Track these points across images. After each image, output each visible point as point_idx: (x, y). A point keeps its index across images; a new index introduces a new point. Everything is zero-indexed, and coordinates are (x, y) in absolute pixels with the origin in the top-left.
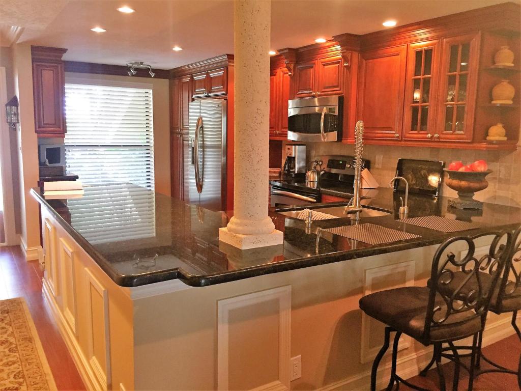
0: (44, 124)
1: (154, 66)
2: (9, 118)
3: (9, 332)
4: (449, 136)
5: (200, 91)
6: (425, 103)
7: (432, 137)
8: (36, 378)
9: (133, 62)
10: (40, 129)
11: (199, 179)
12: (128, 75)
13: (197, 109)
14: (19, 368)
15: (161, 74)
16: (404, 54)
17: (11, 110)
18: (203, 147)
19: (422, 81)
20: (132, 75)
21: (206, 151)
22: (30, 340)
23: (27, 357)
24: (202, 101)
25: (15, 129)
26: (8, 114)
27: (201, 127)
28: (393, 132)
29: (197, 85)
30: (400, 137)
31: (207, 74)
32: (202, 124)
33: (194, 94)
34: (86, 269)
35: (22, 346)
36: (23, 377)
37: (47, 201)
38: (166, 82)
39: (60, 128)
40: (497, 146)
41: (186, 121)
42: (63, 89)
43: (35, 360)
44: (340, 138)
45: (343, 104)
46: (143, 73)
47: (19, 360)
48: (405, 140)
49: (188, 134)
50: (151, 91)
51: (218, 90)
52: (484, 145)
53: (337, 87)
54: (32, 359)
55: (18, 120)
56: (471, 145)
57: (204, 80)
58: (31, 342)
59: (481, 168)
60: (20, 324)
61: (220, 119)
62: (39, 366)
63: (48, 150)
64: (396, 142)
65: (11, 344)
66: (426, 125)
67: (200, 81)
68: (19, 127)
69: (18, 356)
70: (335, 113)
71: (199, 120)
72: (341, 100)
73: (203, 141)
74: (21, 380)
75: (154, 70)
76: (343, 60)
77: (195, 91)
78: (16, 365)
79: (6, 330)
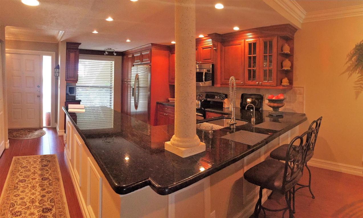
0: (69, 77)
1: (116, 50)
2: (56, 74)
3: (49, 173)
4: (266, 83)
5: (137, 62)
6: (254, 68)
7: (258, 84)
8: (59, 204)
9: (107, 48)
10: (67, 79)
11: (136, 102)
12: (104, 55)
13: (136, 70)
14: (52, 196)
15: (119, 54)
16: (243, 44)
17: (56, 70)
18: (138, 87)
19: (252, 57)
20: (106, 55)
21: (140, 89)
22: (58, 179)
23: (57, 190)
24: (139, 66)
25: (58, 79)
26: (55, 72)
27: (137, 78)
28: (240, 81)
29: (136, 58)
30: (243, 83)
31: (141, 53)
32: (138, 77)
33: (134, 63)
34: (88, 158)
35: (55, 182)
36: (54, 202)
37: (69, 113)
38: (120, 57)
39: (75, 79)
40: (286, 87)
41: (129, 75)
42: (78, 61)
43: (60, 193)
44: (213, 84)
45: (214, 67)
46: (111, 54)
47: (53, 191)
48: (246, 85)
49: (130, 82)
50: (113, 62)
51: (146, 60)
52: (281, 87)
53: (210, 59)
54: (59, 191)
55: (59, 75)
56: (276, 87)
57: (139, 56)
58: (59, 181)
59: (282, 98)
60: (54, 169)
61: (147, 75)
62: (61, 197)
63: (70, 88)
64: (242, 86)
65: (50, 180)
66: (255, 78)
67: (137, 57)
68: (59, 78)
69: (52, 188)
70: (210, 72)
71: (136, 75)
72: (213, 65)
73: (138, 85)
74: (53, 204)
75: (116, 52)
76: (213, 46)
77: (134, 62)
78: (51, 194)
79: (48, 172)
